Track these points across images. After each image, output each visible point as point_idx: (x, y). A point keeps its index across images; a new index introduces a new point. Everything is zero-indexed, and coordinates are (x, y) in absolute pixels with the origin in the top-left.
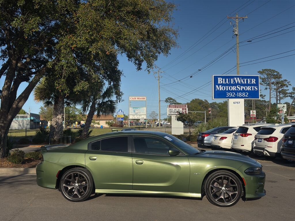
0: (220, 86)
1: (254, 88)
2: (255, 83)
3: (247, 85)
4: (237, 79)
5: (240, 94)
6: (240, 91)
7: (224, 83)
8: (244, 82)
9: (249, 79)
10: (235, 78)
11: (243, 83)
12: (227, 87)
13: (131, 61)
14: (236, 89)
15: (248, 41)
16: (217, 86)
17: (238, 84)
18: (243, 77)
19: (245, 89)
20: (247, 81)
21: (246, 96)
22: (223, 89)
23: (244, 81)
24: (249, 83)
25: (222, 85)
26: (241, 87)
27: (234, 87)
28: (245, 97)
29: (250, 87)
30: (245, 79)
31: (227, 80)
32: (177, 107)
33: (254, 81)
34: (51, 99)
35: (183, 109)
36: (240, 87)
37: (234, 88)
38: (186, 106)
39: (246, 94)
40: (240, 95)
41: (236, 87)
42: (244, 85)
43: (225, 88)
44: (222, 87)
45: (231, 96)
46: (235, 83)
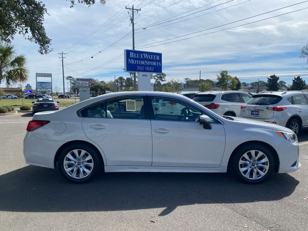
0: (132, 60)
1: (158, 63)
2: (159, 59)
4: (145, 55)
6: (147, 66)
7: (135, 57)
9: (154, 56)
10: (144, 54)
11: (150, 58)
12: (138, 61)
14: (145, 63)
16: (129, 60)
17: (146, 59)
19: (151, 64)
20: (153, 57)
24: (154, 59)
25: (134, 59)
26: (149, 62)
27: (143, 61)
28: (151, 71)
29: (155, 62)
31: (138, 54)
32: (84, 81)
33: (158, 58)
35: (89, 83)
37: (143, 63)
39: (152, 69)
40: (148, 69)
41: (145, 61)
42: (151, 60)
43: (136, 61)
44: (134, 61)
45: (140, 69)
46: (144, 58)
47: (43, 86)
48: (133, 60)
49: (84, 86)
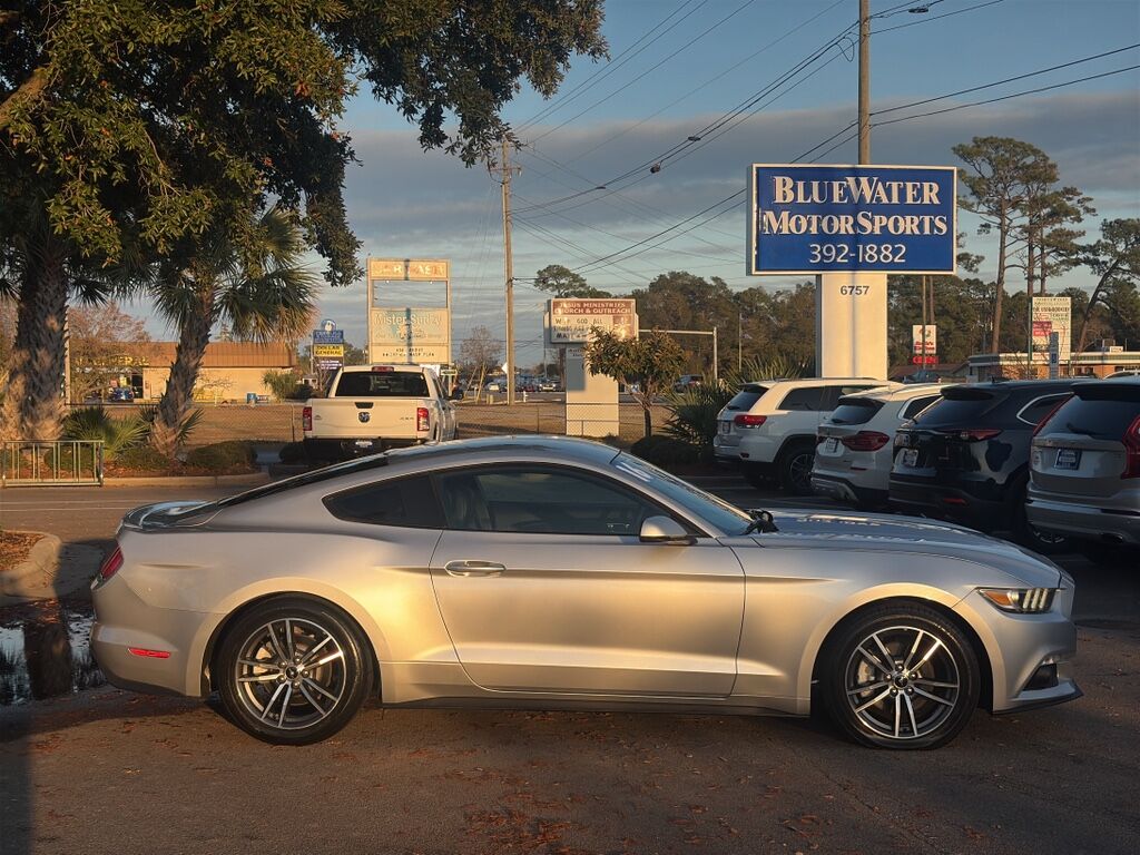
0: (785, 215)
1: (932, 222)
2: (936, 201)
3: (903, 209)
4: (858, 183)
5: (871, 249)
6: (872, 238)
7: (801, 199)
8: (890, 198)
9: (909, 185)
10: (851, 180)
11: (885, 201)
12: (814, 218)
13: (388, 98)
14: (856, 224)
15: (912, 11)
16: (770, 214)
17: (862, 205)
18: (885, 176)
19: (893, 232)
20: (902, 193)
21: (896, 260)
22: (798, 230)
23: (888, 192)
24: (910, 200)
25: (794, 208)
26: (877, 218)
27: (843, 218)
28: (892, 266)
29: (915, 218)
30: (895, 185)
31: (815, 184)
32: (588, 311)
33: (931, 194)
34: (7, 268)
36: (873, 224)
37: (843, 225)
38: (628, 304)
39: (895, 252)
40: (871, 257)
41: (855, 217)
42: (888, 210)
43: (803, 221)
45: (828, 258)
46: (851, 199)
48: (790, 218)
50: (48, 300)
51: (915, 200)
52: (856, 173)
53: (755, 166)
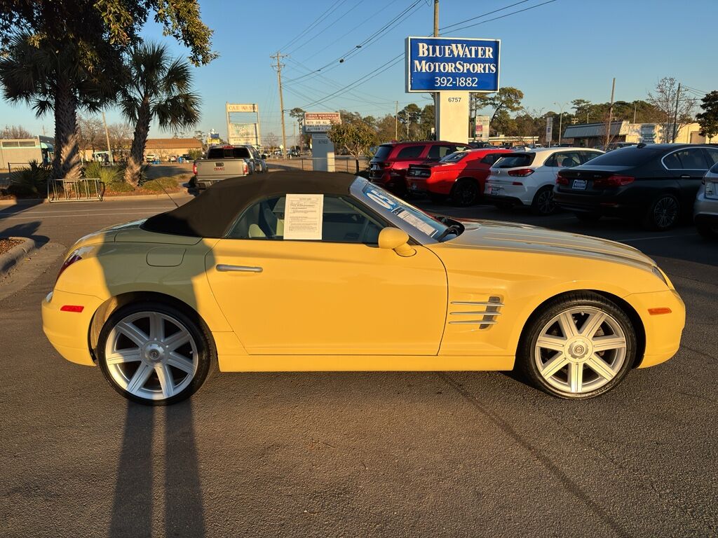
0: (424, 62)
1: (489, 67)
2: (491, 57)
3: (476, 60)
4: (457, 47)
5: (462, 80)
6: (462, 75)
7: (431, 55)
8: (471, 55)
9: (480, 48)
10: (454, 45)
11: (469, 56)
12: (437, 64)
14: (454, 68)
16: (417, 62)
17: (459, 58)
18: (469, 44)
19: (472, 71)
20: (477, 52)
21: (473, 85)
22: (430, 70)
23: (470, 51)
24: (480, 56)
25: (428, 59)
26: (465, 64)
27: (450, 64)
28: (472, 88)
29: (482, 65)
30: (473, 48)
31: (438, 48)
33: (489, 53)
35: (332, 122)
36: (463, 66)
37: (450, 68)
38: (337, 116)
39: (473, 81)
40: (462, 84)
41: (455, 64)
42: (470, 61)
43: (432, 66)
44: (428, 64)
45: (443, 84)
46: (454, 55)
47: (241, 132)
48: (426, 63)
49: (320, 131)
50: (65, 109)
51: (482, 56)
52: (456, 42)
53: (410, 38)
